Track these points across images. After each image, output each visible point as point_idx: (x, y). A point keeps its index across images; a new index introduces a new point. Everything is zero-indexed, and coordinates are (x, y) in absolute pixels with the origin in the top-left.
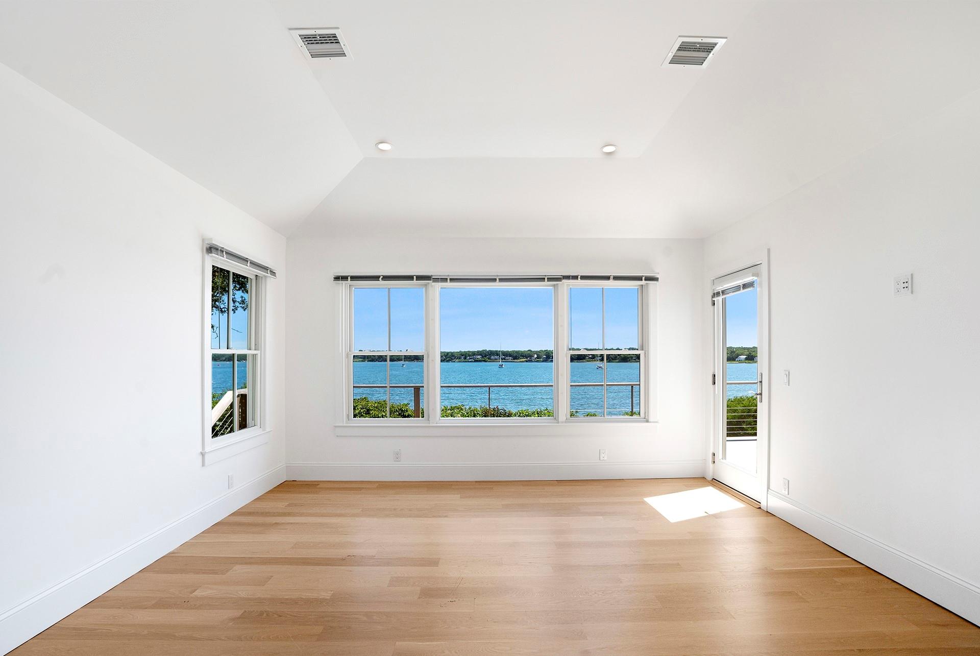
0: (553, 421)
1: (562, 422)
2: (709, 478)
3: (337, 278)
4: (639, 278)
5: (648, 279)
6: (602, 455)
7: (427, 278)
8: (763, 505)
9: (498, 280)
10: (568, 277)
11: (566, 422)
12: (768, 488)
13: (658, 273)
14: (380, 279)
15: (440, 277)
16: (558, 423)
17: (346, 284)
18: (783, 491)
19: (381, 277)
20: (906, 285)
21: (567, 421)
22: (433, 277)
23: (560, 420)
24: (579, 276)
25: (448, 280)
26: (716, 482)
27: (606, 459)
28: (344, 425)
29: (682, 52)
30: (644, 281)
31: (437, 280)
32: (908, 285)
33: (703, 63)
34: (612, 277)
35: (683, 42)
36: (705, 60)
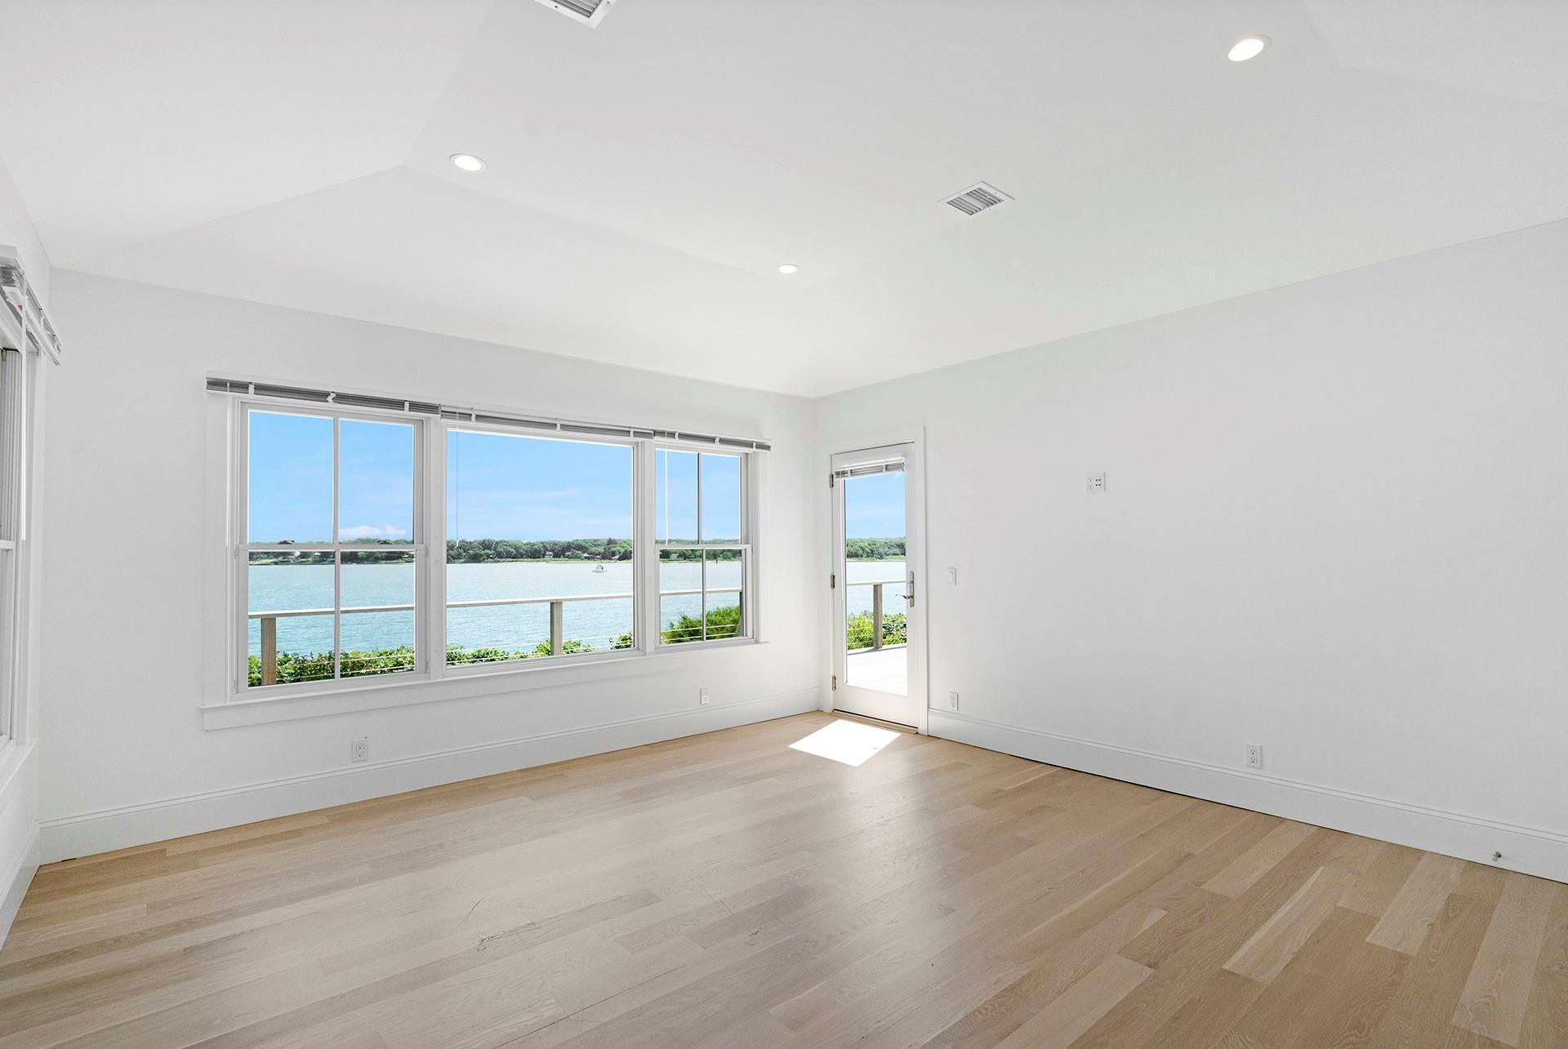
0: (637, 653)
1: (650, 654)
2: (829, 708)
3: (215, 384)
4: (749, 445)
5: (761, 446)
6: (704, 697)
7: (432, 408)
8: (922, 728)
9: (559, 426)
10: (662, 433)
11: (656, 653)
12: (929, 707)
13: (770, 440)
14: (329, 399)
15: (458, 411)
16: (645, 655)
17: (234, 398)
18: (952, 708)
19: (333, 395)
20: (1099, 482)
21: (658, 650)
22: (443, 409)
23: (648, 651)
24: (677, 434)
25: (473, 417)
26: (839, 713)
27: (708, 702)
28: (228, 704)
29: (970, 197)
30: (754, 449)
31: (450, 414)
32: (1100, 482)
33: (973, 213)
34: (717, 440)
35: (979, 189)
36: (977, 211)
